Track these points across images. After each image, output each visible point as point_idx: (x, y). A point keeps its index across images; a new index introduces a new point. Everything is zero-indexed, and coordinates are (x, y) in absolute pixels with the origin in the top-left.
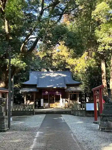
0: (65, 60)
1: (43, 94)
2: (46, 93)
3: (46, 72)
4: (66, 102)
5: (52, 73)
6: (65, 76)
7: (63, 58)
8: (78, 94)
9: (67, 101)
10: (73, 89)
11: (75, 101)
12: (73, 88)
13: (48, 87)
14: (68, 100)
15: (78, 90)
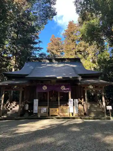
1: (38, 91)
2: (44, 88)
3: (47, 63)
5: (56, 64)
13: (47, 76)
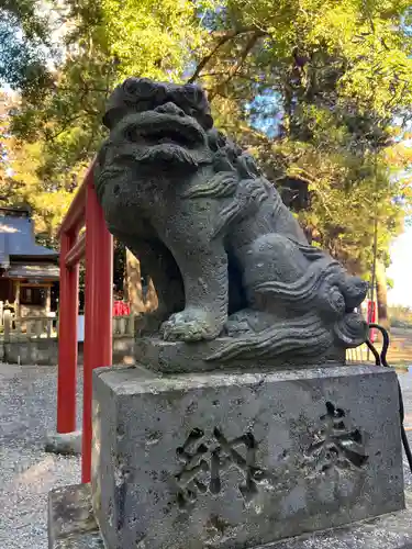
0: (26, 197)
4: (8, 312)
6: (11, 230)
7: (21, 190)
8: (49, 286)
9: (12, 310)
10: (34, 270)
11: (39, 309)
12: (36, 268)
14: (15, 305)
15: (52, 274)
